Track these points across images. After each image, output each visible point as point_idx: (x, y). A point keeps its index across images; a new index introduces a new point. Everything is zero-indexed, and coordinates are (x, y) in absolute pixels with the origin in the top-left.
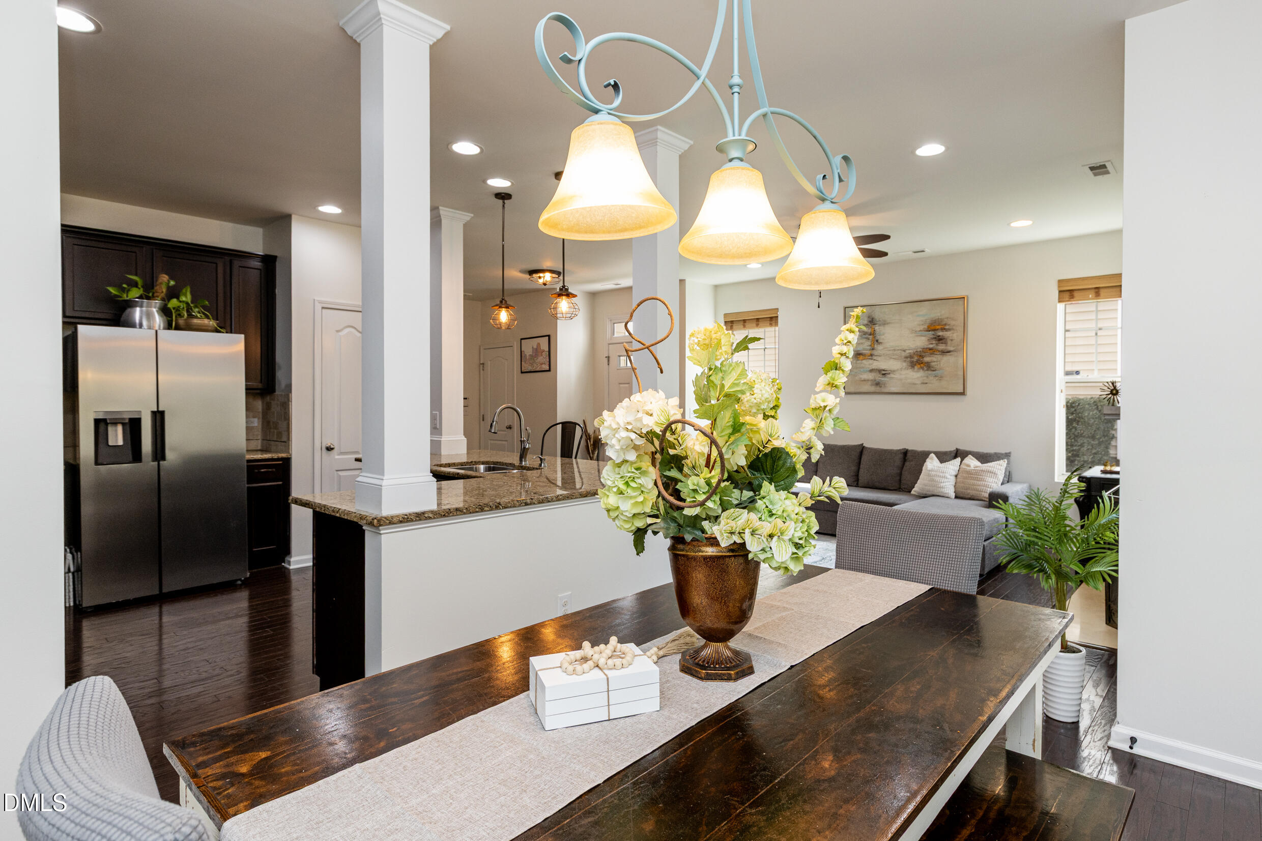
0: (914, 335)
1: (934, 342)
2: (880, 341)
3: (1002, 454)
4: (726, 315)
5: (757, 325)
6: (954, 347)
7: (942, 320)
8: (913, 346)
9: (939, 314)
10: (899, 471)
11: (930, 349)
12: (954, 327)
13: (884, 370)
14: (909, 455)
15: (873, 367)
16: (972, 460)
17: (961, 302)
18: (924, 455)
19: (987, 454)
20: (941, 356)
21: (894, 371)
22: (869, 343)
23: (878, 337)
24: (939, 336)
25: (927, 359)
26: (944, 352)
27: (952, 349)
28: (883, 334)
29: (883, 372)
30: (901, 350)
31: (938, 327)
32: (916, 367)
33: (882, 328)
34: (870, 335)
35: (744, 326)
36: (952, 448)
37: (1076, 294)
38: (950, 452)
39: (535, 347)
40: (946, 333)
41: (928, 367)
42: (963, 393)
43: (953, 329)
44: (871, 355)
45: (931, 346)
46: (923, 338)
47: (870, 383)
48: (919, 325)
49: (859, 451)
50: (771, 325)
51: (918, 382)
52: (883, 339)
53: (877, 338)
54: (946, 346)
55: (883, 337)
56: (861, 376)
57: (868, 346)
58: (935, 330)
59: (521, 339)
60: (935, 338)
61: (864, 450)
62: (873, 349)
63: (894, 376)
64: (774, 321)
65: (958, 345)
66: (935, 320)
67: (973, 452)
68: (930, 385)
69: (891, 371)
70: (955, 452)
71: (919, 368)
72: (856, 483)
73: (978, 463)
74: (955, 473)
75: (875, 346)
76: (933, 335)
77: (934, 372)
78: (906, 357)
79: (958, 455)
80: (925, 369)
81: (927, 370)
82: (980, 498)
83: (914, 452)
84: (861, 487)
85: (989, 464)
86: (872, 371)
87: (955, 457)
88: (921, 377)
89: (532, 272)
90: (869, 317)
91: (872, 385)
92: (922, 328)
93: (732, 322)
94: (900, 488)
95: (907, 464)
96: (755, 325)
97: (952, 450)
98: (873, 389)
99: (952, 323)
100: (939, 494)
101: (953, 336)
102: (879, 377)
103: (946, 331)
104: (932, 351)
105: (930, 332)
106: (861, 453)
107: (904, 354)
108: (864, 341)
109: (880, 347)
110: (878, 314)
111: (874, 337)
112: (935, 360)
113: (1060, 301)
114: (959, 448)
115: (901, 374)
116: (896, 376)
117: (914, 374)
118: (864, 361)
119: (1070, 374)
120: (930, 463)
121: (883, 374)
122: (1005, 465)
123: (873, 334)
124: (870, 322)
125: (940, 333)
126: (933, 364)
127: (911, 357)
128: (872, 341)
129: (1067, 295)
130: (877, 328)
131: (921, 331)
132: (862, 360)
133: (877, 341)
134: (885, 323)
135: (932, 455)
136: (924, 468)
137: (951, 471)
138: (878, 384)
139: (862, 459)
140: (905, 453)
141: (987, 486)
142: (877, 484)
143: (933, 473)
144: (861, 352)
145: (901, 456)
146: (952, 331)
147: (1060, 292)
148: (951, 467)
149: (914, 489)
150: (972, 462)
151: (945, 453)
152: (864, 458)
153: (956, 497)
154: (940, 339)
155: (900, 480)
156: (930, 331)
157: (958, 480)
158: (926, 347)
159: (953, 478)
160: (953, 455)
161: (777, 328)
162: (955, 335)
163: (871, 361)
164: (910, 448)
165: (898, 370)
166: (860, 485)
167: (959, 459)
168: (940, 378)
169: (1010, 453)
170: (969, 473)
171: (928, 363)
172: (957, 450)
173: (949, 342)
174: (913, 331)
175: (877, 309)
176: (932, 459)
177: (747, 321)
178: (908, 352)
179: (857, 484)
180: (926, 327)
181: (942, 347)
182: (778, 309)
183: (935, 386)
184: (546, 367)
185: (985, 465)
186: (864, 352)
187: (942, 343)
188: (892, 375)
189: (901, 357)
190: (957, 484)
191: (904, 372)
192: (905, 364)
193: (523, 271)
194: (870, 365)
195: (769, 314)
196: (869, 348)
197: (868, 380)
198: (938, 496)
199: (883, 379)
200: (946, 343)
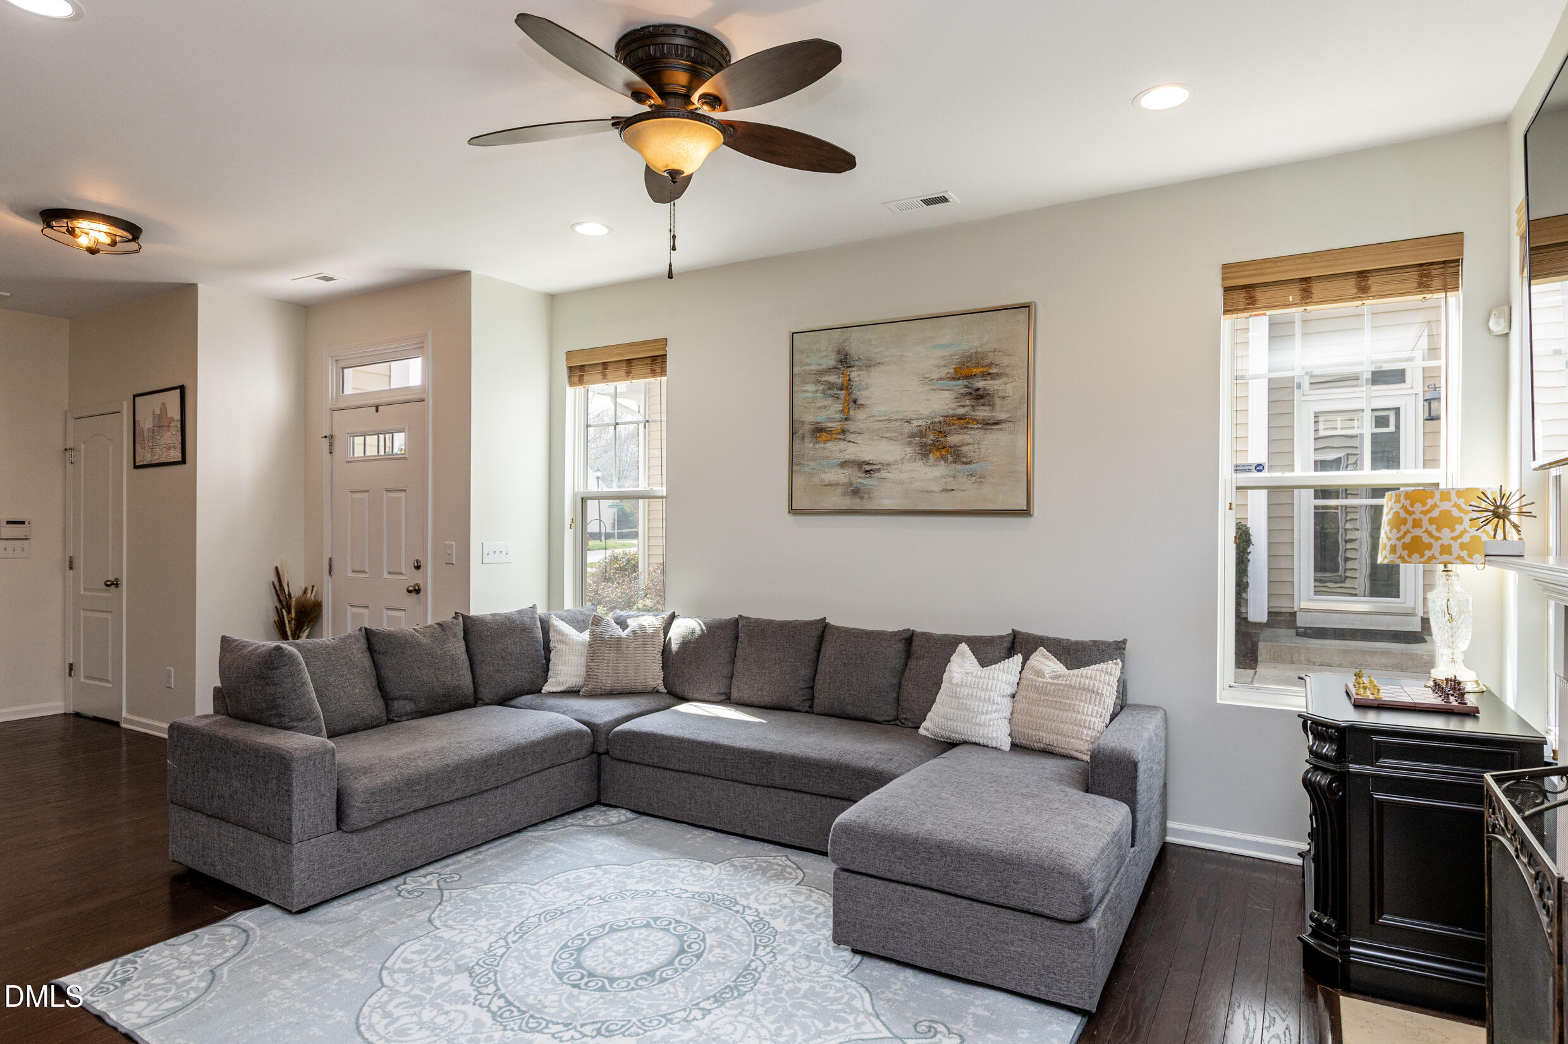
0: (927, 387)
1: (968, 402)
2: (860, 402)
3: (1108, 644)
4: (569, 354)
5: (628, 373)
6: (1007, 412)
7: (983, 355)
8: (926, 412)
9: (977, 344)
10: (895, 681)
11: (961, 418)
12: (1007, 371)
13: (869, 464)
14: (916, 642)
15: (848, 457)
16: (1048, 658)
17: (1022, 315)
18: (947, 645)
19: (1077, 643)
20: (983, 432)
21: (888, 465)
22: (840, 407)
23: (856, 394)
24: (978, 389)
25: (953, 439)
26: (988, 424)
27: (1003, 416)
28: (867, 388)
29: (868, 468)
30: (901, 419)
31: (975, 371)
32: (931, 456)
33: (863, 373)
34: (841, 389)
35: (604, 376)
36: (1002, 629)
37: (1259, 294)
38: (1001, 637)
39: (158, 412)
40: (990, 382)
41: (956, 455)
42: (1026, 513)
43: (1006, 375)
44: (843, 432)
45: (962, 411)
46: (946, 394)
47: (840, 490)
48: (938, 367)
49: (816, 633)
50: (654, 373)
51: (936, 487)
52: (866, 397)
53: (854, 396)
54: (993, 410)
55: (865, 393)
56: (824, 476)
57: (836, 412)
58: (969, 377)
59: (135, 396)
60: (971, 394)
61: (827, 631)
62: (846, 419)
63: (888, 475)
64: (658, 365)
65: (1016, 408)
66: (970, 357)
67: (1048, 639)
68: (960, 494)
69: (882, 464)
70: (1010, 639)
71: (937, 459)
72: (808, 704)
73: (1059, 667)
74: (1010, 690)
75: (852, 412)
76: (966, 387)
77: (967, 467)
78: (912, 436)
79: (1017, 645)
80: (950, 459)
81: (955, 462)
82: (1065, 752)
83: (927, 636)
84: (817, 714)
85: (1084, 671)
86: (844, 464)
87: (1010, 652)
88: (943, 477)
89: (50, 216)
90: (838, 352)
91: (844, 494)
92: (943, 372)
93: (582, 368)
94: (897, 719)
95: (913, 663)
96: (623, 373)
97: (1004, 633)
98: (846, 502)
99: (1005, 361)
100: (977, 740)
101: (1006, 388)
102: (858, 478)
103: (992, 379)
104: (963, 422)
105: (960, 382)
106: (821, 639)
107: (907, 429)
108: (828, 402)
109: (860, 415)
110: (856, 344)
111: (850, 394)
112: (971, 441)
113: (1226, 312)
114: (1018, 629)
115: (901, 472)
116: (892, 475)
117: (928, 470)
118: (828, 445)
119: (1245, 470)
120: (960, 666)
121: (867, 472)
122: (1118, 673)
123: (847, 387)
124: (841, 361)
125: (980, 384)
126: (965, 449)
127: (921, 434)
128: (846, 401)
129: (1241, 296)
130: (854, 374)
131: (941, 379)
132: (826, 442)
133: (855, 402)
134: (870, 364)
135: (963, 647)
136: (945, 676)
137: (1003, 685)
138: (856, 492)
139: (822, 652)
140: (909, 639)
141: (1081, 724)
142: (851, 710)
143: (965, 691)
144: (823, 425)
145: (900, 646)
146: (1004, 379)
147: (1227, 290)
148: (1004, 677)
149: (924, 724)
150: (1045, 663)
151: (990, 641)
152: (827, 649)
153: (1015, 746)
154: (979, 397)
155: (898, 700)
156: (959, 379)
157: (1019, 706)
158: (951, 412)
159: (1008, 701)
160: (1006, 645)
161: (664, 379)
162: (1009, 386)
163: (842, 445)
164: (919, 630)
165: (896, 461)
166: (816, 709)
167: (1018, 658)
168: (980, 479)
169: (1124, 642)
170: (1041, 690)
171: (955, 446)
172: (1015, 634)
173: (998, 402)
174: (926, 380)
175: (855, 334)
176: (963, 655)
177: (610, 366)
178: (915, 423)
179: (811, 707)
180: (952, 371)
181: (983, 413)
182: (666, 340)
183: (969, 495)
184: (176, 455)
185: (1076, 671)
186: (829, 425)
187: (984, 405)
188: (884, 474)
189: (902, 434)
190: (1015, 715)
191: (907, 467)
192: (909, 450)
193: (26, 213)
194: (841, 451)
195: (650, 351)
196: (839, 416)
197: (837, 484)
198: (975, 744)
199: (865, 482)
200: (992, 405)
